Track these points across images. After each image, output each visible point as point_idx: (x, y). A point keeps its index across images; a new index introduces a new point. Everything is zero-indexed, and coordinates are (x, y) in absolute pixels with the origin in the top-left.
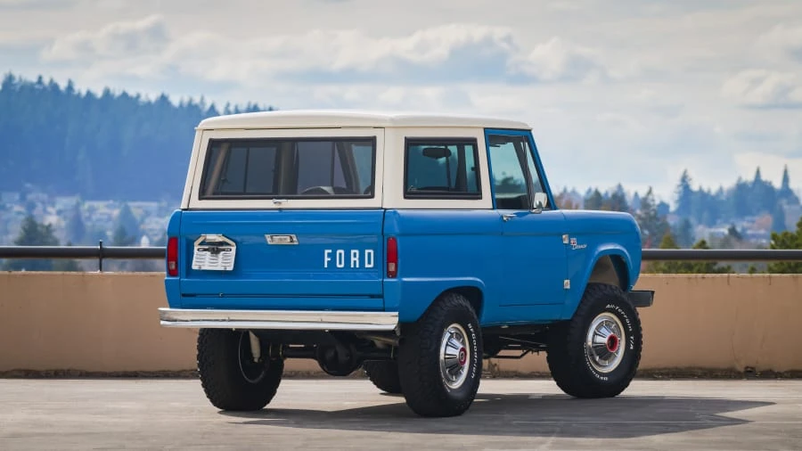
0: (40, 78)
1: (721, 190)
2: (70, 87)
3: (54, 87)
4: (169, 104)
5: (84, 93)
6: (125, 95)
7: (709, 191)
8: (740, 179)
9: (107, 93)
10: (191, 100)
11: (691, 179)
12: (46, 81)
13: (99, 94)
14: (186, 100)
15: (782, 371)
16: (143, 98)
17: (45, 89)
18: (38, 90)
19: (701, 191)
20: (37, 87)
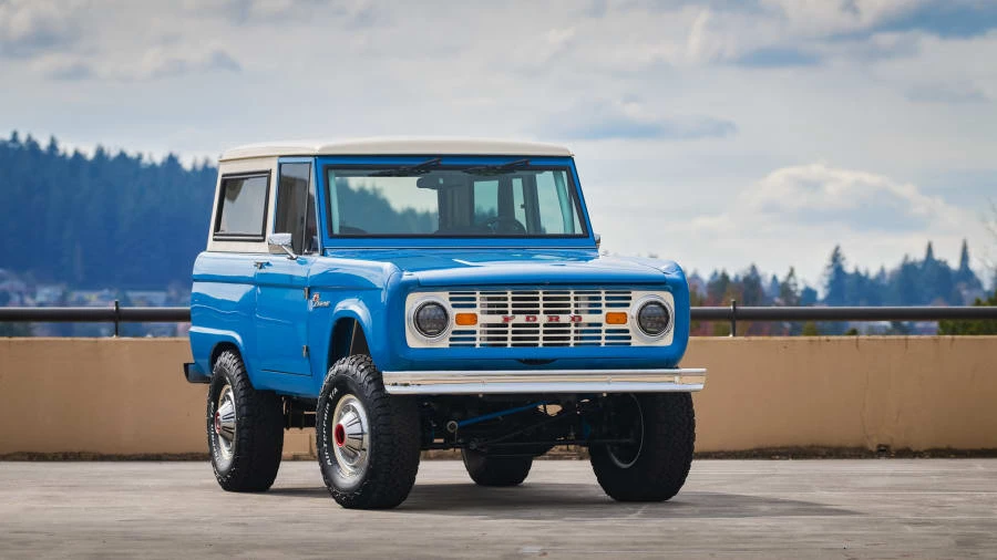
0: (15, 134)
1: (882, 271)
2: (53, 146)
3: (33, 145)
4: (179, 166)
5: (70, 153)
6: (122, 156)
7: (867, 274)
8: (906, 257)
9: (100, 153)
10: (207, 162)
11: (843, 259)
12: (22, 138)
13: (90, 154)
14: (200, 163)
15: (921, 450)
16: (146, 160)
17: (21, 147)
18: (13, 149)
19: (857, 273)
20: (11, 145)
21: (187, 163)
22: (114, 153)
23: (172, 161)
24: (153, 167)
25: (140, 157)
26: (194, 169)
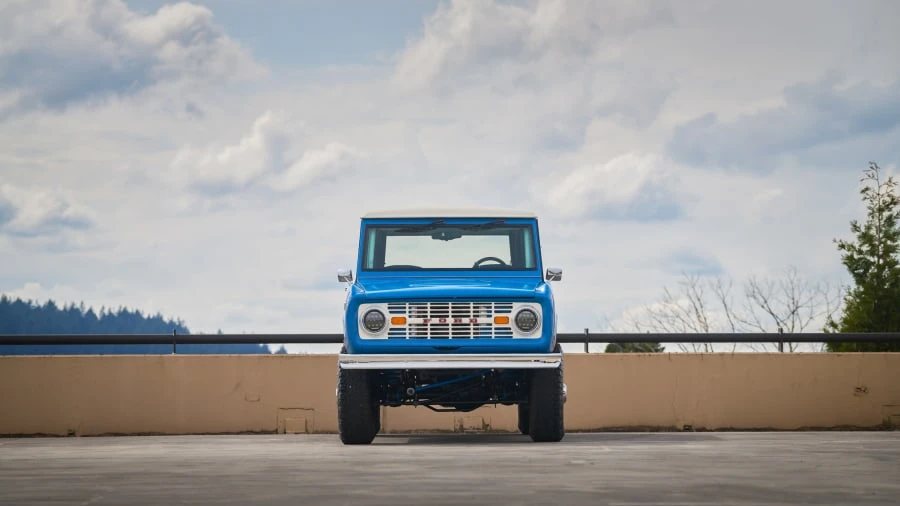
4: (56, 308)
6: (19, 301)
10: (73, 305)
14: (69, 306)
16: (34, 304)
21: (60, 306)
22: (13, 300)
23: (51, 304)
24: (39, 308)
25: (30, 302)
26: (65, 309)
